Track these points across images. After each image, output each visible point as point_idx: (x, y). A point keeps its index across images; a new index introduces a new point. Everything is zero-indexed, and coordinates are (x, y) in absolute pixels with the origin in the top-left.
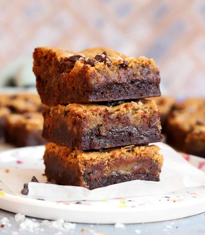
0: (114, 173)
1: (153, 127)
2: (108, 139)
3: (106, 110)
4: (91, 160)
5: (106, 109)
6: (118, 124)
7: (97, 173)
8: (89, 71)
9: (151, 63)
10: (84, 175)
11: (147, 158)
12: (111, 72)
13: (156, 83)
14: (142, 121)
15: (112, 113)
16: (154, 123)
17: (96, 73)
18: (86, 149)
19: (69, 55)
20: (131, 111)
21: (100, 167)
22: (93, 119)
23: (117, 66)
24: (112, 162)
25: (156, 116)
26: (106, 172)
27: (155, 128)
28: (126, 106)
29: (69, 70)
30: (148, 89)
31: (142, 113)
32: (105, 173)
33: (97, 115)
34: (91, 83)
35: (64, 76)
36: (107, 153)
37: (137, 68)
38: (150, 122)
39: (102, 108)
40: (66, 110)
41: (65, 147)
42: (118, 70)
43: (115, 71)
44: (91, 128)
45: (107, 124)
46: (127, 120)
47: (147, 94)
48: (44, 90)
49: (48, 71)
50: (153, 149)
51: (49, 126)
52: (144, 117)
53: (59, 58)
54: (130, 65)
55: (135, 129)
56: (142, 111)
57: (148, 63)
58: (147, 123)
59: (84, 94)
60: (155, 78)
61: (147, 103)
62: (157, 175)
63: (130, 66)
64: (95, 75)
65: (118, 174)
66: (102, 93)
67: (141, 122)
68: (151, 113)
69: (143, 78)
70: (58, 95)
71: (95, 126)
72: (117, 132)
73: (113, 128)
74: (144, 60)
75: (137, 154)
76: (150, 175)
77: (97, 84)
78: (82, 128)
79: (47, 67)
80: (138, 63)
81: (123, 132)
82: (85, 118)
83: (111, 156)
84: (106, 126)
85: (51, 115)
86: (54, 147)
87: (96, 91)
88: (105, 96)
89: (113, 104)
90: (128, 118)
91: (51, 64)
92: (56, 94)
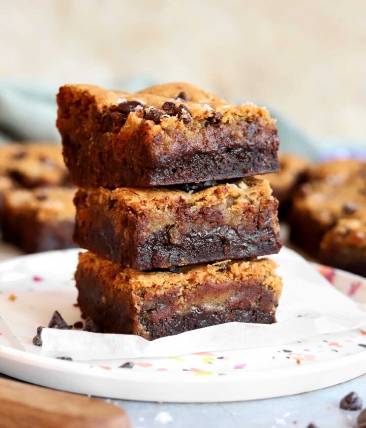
0: (194, 308)
1: (264, 229)
2: (185, 249)
3: (182, 200)
4: (154, 286)
5: (180, 197)
6: (201, 224)
7: (165, 309)
8: (150, 132)
9: (263, 114)
10: (141, 313)
11: (253, 282)
12: (189, 134)
13: (272, 151)
14: (245, 218)
15: (191, 205)
16: (267, 220)
17: (163, 137)
18: (144, 268)
19: (118, 101)
20: (225, 201)
21: (168, 299)
22: (157, 216)
23: (200, 121)
24: (190, 290)
25: (269, 208)
26: (181, 307)
27: (269, 231)
28: (216, 192)
29: (117, 128)
30: (256, 161)
31: (244, 203)
32: (179, 309)
33: (164, 208)
34: (154, 154)
35: (110, 139)
36: (181, 274)
37: (237, 124)
38: (258, 219)
39: (174, 196)
40: (112, 199)
41: (109, 262)
42: (202, 128)
43: (198, 130)
44: (155, 231)
45: (182, 225)
46: (219, 216)
47: (255, 170)
48: (76, 161)
49: (82, 127)
50: (264, 266)
51: (84, 223)
52: (249, 210)
53: (100, 106)
54: (224, 120)
55: (232, 232)
56: (246, 201)
57: (257, 115)
58: (254, 221)
59: (142, 172)
60: (269, 142)
61: (255, 185)
62: (271, 312)
63: (225, 122)
64: (160, 139)
65: (202, 310)
66: (174, 171)
67: (242, 219)
68: (261, 204)
69: (248, 142)
70: (98, 171)
71: (160, 227)
72: (200, 238)
73: (193, 231)
74: (251, 109)
75: (235, 276)
76: (258, 311)
77: (165, 154)
78: (139, 233)
79: (80, 120)
80: (239, 116)
81: (212, 237)
82: (142, 214)
83: (188, 280)
84: (181, 227)
85: (88, 204)
86: (92, 261)
87: (163, 168)
88: (179, 175)
89: (194, 187)
90: (220, 213)
91: (87, 116)
92: (95, 169)
